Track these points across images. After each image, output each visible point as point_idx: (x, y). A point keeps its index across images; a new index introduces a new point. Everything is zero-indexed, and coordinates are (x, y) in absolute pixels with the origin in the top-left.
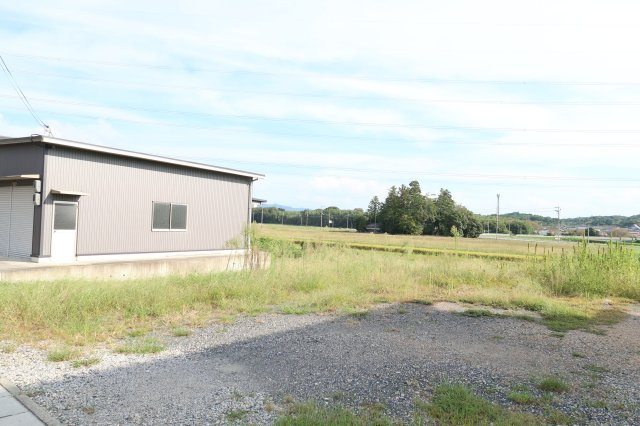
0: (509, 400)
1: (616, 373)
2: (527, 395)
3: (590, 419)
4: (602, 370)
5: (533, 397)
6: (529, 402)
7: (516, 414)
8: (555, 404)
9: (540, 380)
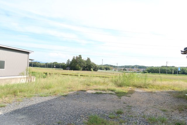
0: (109, 118)
1: (134, 107)
2: (113, 116)
3: (129, 121)
4: (131, 107)
5: (115, 116)
6: (114, 118)
7: (111, 122)
8: (121, 118)
9: (116, 111)
